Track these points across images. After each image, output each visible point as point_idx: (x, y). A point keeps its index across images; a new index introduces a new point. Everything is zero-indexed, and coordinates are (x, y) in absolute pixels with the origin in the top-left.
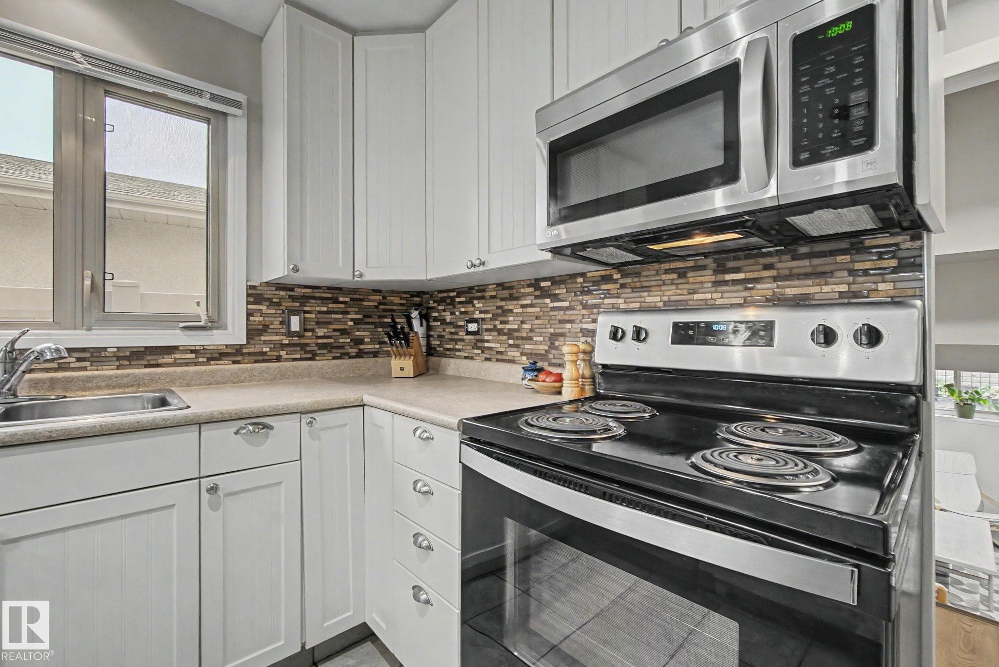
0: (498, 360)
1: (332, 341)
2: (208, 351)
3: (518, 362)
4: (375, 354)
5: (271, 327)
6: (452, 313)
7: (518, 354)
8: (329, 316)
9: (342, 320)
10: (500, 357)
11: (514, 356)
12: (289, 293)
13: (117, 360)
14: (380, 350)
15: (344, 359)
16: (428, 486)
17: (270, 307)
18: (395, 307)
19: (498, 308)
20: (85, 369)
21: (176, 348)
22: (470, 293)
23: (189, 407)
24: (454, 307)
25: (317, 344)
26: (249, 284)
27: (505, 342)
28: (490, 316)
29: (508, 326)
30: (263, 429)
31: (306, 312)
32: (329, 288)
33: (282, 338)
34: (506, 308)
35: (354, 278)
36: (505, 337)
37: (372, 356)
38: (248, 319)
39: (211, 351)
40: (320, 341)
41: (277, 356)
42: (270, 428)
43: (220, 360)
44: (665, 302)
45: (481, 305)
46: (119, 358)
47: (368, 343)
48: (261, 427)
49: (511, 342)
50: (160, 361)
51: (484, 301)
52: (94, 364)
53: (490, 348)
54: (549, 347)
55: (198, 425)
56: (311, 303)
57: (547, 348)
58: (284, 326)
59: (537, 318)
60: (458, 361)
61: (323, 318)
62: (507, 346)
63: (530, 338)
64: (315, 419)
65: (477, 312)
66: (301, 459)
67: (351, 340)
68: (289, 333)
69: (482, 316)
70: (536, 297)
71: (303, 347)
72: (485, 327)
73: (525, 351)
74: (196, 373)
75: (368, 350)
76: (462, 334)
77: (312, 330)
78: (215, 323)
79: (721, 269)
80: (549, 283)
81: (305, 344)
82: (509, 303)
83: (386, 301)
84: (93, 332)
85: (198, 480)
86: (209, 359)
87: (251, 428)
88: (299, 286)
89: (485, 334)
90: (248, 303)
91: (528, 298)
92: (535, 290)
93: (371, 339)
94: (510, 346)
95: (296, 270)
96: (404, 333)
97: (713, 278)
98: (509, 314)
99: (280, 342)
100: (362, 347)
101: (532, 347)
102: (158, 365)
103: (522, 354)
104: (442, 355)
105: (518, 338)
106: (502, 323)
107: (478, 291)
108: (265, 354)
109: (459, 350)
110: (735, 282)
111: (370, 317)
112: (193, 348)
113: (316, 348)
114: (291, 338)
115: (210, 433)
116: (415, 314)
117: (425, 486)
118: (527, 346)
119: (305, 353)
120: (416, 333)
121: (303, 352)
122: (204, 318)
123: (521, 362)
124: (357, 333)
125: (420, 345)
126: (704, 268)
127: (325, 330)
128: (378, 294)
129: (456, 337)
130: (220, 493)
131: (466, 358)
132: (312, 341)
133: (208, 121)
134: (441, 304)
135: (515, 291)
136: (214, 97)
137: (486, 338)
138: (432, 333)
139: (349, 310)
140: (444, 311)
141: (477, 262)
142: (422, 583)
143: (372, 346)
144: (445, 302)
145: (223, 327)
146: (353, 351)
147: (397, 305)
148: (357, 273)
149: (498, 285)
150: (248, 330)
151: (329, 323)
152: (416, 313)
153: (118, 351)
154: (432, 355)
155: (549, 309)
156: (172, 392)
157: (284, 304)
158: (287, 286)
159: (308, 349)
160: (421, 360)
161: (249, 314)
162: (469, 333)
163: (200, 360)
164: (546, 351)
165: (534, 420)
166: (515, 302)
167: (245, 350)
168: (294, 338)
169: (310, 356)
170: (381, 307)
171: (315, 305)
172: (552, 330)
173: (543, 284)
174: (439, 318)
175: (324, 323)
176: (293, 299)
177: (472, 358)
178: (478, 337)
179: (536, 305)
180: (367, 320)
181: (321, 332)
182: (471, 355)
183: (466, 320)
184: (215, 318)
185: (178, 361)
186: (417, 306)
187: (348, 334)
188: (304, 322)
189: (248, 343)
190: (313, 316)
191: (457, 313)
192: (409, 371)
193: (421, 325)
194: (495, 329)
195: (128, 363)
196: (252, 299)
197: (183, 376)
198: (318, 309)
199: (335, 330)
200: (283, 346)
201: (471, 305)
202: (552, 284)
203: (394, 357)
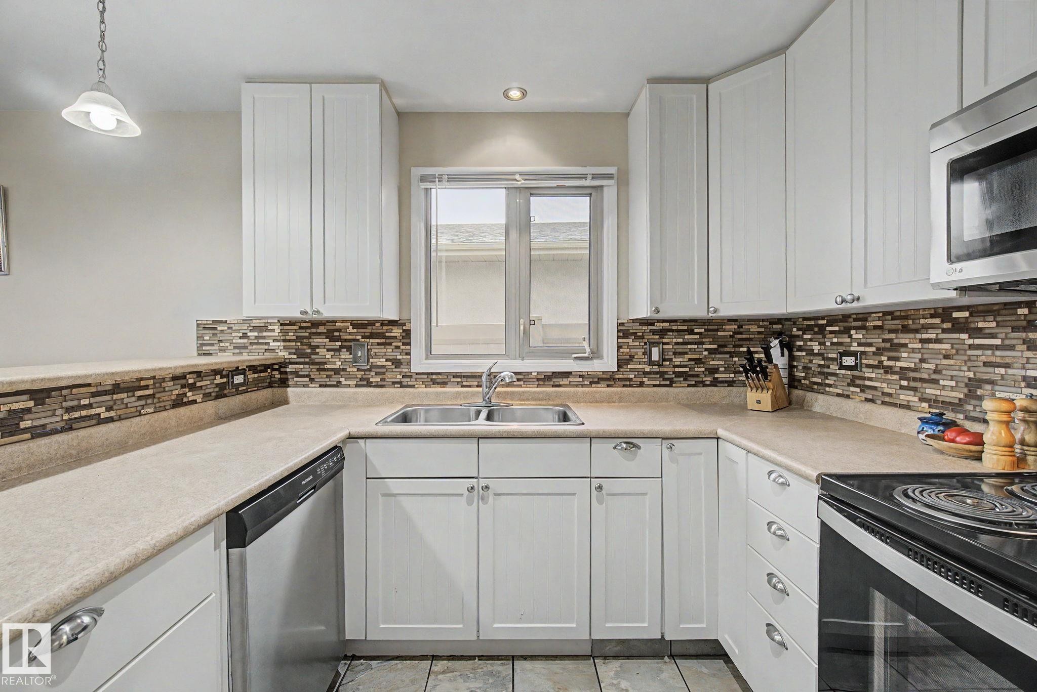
0: (883, 403)
1: (687, 369)
2: (591, 376)
3: (914, 408)
4: (731, 384)
5: (636, 357)
6: (820, 344)
7: (916, 399)
8: (686, 347)
9: (697, 350)
10: (887, 399)
11: (909, 401)
12: (651, 327)
13: (537, 381)
14: (735, 379)
15: (698, 387)
16: (783, 530)
17: (635, 340)
18: (751, 336)
19: (884, 341)
20: (520, 386)
21: (570, 373)
22: (847, 322)
23: (583, 424)
24: (824, 337)
25: (674, 373)
26: (619, 321)
27: (896, 382)
28: (874, 349)
29: (899, 364)
30: (632, 447)
31: (664, 344)
32: (685, 321)
33: (644, 366)
34: (896, 341)
35: (708, 314)
36: (896, 377)
37: (727, 385)
38: (618, 351)
39: (593, 377)
40: (677, 370)
41: (640, 382)
42: (639, 447)
43: (599, 384)
45: (860, 336)
46: (538, 380)
47: (722, 372)
48: (632, 446)
49: (904, 383)
50: (561, 383)
51: (864, 332)
52: (525, 383)
53: (875, 388)
54: (966, 395)
55: (589, 439)
56: (668, 335)
57: (962, 396)
58: (646, 357)
59: (946, 357)
60: (828, 398)
61: (680, 348)
62: (898, 387)
63: (936, 382)
64: (674, 445)
65: (855, 344)
66: (661, 477)
67: (705, 369)
68: (651, 363)
69: (862, 349)
70: (944, 331)
71: (662, 374)
72: (865, 362)
73: (925, 396)
74: (583, 393)
75: (723, 379)
76: (834, 368)
77: (670, 360)
78: (596, 354)
80: (967, 314)
81: (664, 372)
82: (900, 335)
83: (741, 330)
84: (525, 361)
85: (589, 479)
86: (591, 383)
87: (624, 446)
88: (659, 321)
89: (864, 370)
90: (618, 337)
91: (930, 331)
92: (943, 322)
93: (725, 368)
94: (902, 387)
95: (657, 311)
96: (761, 367)
98: (902, 349)
99: (643, 370)
100: (716, 376)
101: (938, 393)
102: (559, 386)
103: (921, 400)
104: (809, 389)
105: (915, 379)
106: (889, 359)
107: (855, 320)
108: (630, 380)
109: (830, 386)
111: (725, 346)
112: (581, 374)
113: (673, 376)
114: (651, 367)
115: (597, 445)
116: (775, 343)
117: (780, 529)
118: (928, 391)
119: (663, 380)
120: (776, 366)
121: (662, 379)
122: (588, 350)
123: (920, 409)
124: (711, 363)
125: (780, 378)
127: (681, 360)
128: (733, 323)
129: (826, 370)
130: (604, 492)
131: (838, 395)
132: (669, 370)
133: (590, 195)
134: (807, 332)
135: (910, 322)
136: (595, 177)
137: (867, 375)
138: (795, 364)
139: (704, 340)
140: (811, 340)
141: (849, 298)
142: (775, 622)
143: (727, 375)
144: (812, 330)
145: (600, 357)
146: (708, 380)
147: (753, 333)
148: (711, 309)
149: (885, 314)
150: (618, 360)
151: (686, 353)
152: (777, 341)
153: (537, 374)
154: (796, 388)
155: (967, 347)
156: (568, 407)
157: (645, 337)
158: (649, 321)
159: (666, 376)
160: (780, 392)
161: (619, 347)
162: (842, 367)
163: (586, 383)
164: (960, 399)
165: (917, 492)
166: (912, 336)
167: (617, 377)
168: (654, 367)
169: (668, 383)
170: (736, 336)
171: (672, 337)
172: (971, 375)
173: (955, 315)
174: (803, 347)
175: (680, 353)
176: (654, 332)
177: (848, 397)
178: (855, 373)
179: (944, 341)
180: (722, 350)
181: (677, 361)
182: (845, 393)
183: (839, 352)
184: (595, 350)
185: (571, 383)
186: (778, 335)
187: (703, 363)
188: (662, 353)
189: (618, 370)
190: (670, 347)
191: (828, 344)
192: (767, 404)
193: (783, 355)
194: (880, 365)
195: (543, 383)
196: (621, 334)
197: (576, 394)
198: (675, 340)
199: (690, 360)
200: (645, 374)
201: (847, 336)
202: (971, 315)
203: (750, 389)
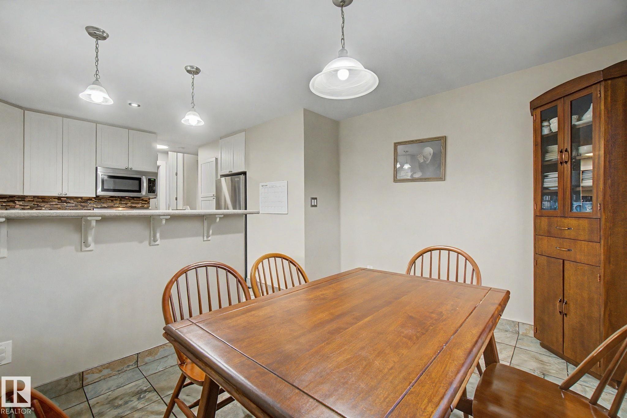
44: (108, 206)
79: (121, 200)
97: (119, 202)
110: (124, 203)
126: (117, 200)
